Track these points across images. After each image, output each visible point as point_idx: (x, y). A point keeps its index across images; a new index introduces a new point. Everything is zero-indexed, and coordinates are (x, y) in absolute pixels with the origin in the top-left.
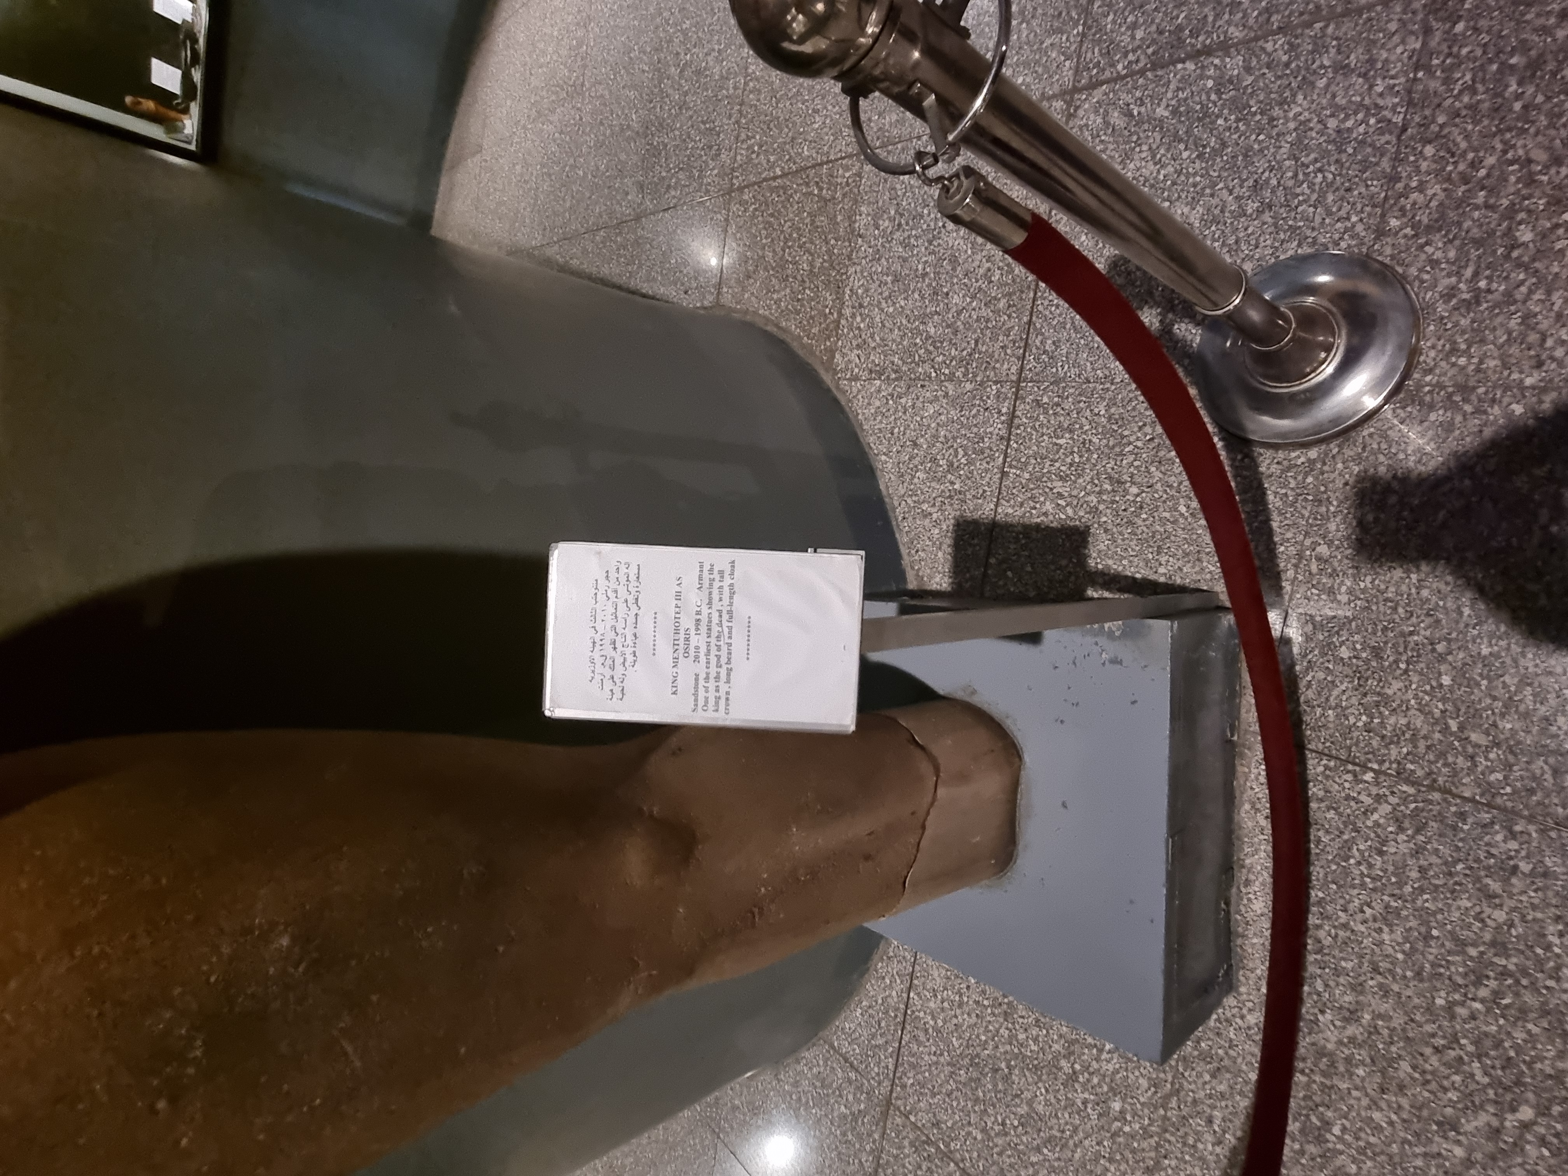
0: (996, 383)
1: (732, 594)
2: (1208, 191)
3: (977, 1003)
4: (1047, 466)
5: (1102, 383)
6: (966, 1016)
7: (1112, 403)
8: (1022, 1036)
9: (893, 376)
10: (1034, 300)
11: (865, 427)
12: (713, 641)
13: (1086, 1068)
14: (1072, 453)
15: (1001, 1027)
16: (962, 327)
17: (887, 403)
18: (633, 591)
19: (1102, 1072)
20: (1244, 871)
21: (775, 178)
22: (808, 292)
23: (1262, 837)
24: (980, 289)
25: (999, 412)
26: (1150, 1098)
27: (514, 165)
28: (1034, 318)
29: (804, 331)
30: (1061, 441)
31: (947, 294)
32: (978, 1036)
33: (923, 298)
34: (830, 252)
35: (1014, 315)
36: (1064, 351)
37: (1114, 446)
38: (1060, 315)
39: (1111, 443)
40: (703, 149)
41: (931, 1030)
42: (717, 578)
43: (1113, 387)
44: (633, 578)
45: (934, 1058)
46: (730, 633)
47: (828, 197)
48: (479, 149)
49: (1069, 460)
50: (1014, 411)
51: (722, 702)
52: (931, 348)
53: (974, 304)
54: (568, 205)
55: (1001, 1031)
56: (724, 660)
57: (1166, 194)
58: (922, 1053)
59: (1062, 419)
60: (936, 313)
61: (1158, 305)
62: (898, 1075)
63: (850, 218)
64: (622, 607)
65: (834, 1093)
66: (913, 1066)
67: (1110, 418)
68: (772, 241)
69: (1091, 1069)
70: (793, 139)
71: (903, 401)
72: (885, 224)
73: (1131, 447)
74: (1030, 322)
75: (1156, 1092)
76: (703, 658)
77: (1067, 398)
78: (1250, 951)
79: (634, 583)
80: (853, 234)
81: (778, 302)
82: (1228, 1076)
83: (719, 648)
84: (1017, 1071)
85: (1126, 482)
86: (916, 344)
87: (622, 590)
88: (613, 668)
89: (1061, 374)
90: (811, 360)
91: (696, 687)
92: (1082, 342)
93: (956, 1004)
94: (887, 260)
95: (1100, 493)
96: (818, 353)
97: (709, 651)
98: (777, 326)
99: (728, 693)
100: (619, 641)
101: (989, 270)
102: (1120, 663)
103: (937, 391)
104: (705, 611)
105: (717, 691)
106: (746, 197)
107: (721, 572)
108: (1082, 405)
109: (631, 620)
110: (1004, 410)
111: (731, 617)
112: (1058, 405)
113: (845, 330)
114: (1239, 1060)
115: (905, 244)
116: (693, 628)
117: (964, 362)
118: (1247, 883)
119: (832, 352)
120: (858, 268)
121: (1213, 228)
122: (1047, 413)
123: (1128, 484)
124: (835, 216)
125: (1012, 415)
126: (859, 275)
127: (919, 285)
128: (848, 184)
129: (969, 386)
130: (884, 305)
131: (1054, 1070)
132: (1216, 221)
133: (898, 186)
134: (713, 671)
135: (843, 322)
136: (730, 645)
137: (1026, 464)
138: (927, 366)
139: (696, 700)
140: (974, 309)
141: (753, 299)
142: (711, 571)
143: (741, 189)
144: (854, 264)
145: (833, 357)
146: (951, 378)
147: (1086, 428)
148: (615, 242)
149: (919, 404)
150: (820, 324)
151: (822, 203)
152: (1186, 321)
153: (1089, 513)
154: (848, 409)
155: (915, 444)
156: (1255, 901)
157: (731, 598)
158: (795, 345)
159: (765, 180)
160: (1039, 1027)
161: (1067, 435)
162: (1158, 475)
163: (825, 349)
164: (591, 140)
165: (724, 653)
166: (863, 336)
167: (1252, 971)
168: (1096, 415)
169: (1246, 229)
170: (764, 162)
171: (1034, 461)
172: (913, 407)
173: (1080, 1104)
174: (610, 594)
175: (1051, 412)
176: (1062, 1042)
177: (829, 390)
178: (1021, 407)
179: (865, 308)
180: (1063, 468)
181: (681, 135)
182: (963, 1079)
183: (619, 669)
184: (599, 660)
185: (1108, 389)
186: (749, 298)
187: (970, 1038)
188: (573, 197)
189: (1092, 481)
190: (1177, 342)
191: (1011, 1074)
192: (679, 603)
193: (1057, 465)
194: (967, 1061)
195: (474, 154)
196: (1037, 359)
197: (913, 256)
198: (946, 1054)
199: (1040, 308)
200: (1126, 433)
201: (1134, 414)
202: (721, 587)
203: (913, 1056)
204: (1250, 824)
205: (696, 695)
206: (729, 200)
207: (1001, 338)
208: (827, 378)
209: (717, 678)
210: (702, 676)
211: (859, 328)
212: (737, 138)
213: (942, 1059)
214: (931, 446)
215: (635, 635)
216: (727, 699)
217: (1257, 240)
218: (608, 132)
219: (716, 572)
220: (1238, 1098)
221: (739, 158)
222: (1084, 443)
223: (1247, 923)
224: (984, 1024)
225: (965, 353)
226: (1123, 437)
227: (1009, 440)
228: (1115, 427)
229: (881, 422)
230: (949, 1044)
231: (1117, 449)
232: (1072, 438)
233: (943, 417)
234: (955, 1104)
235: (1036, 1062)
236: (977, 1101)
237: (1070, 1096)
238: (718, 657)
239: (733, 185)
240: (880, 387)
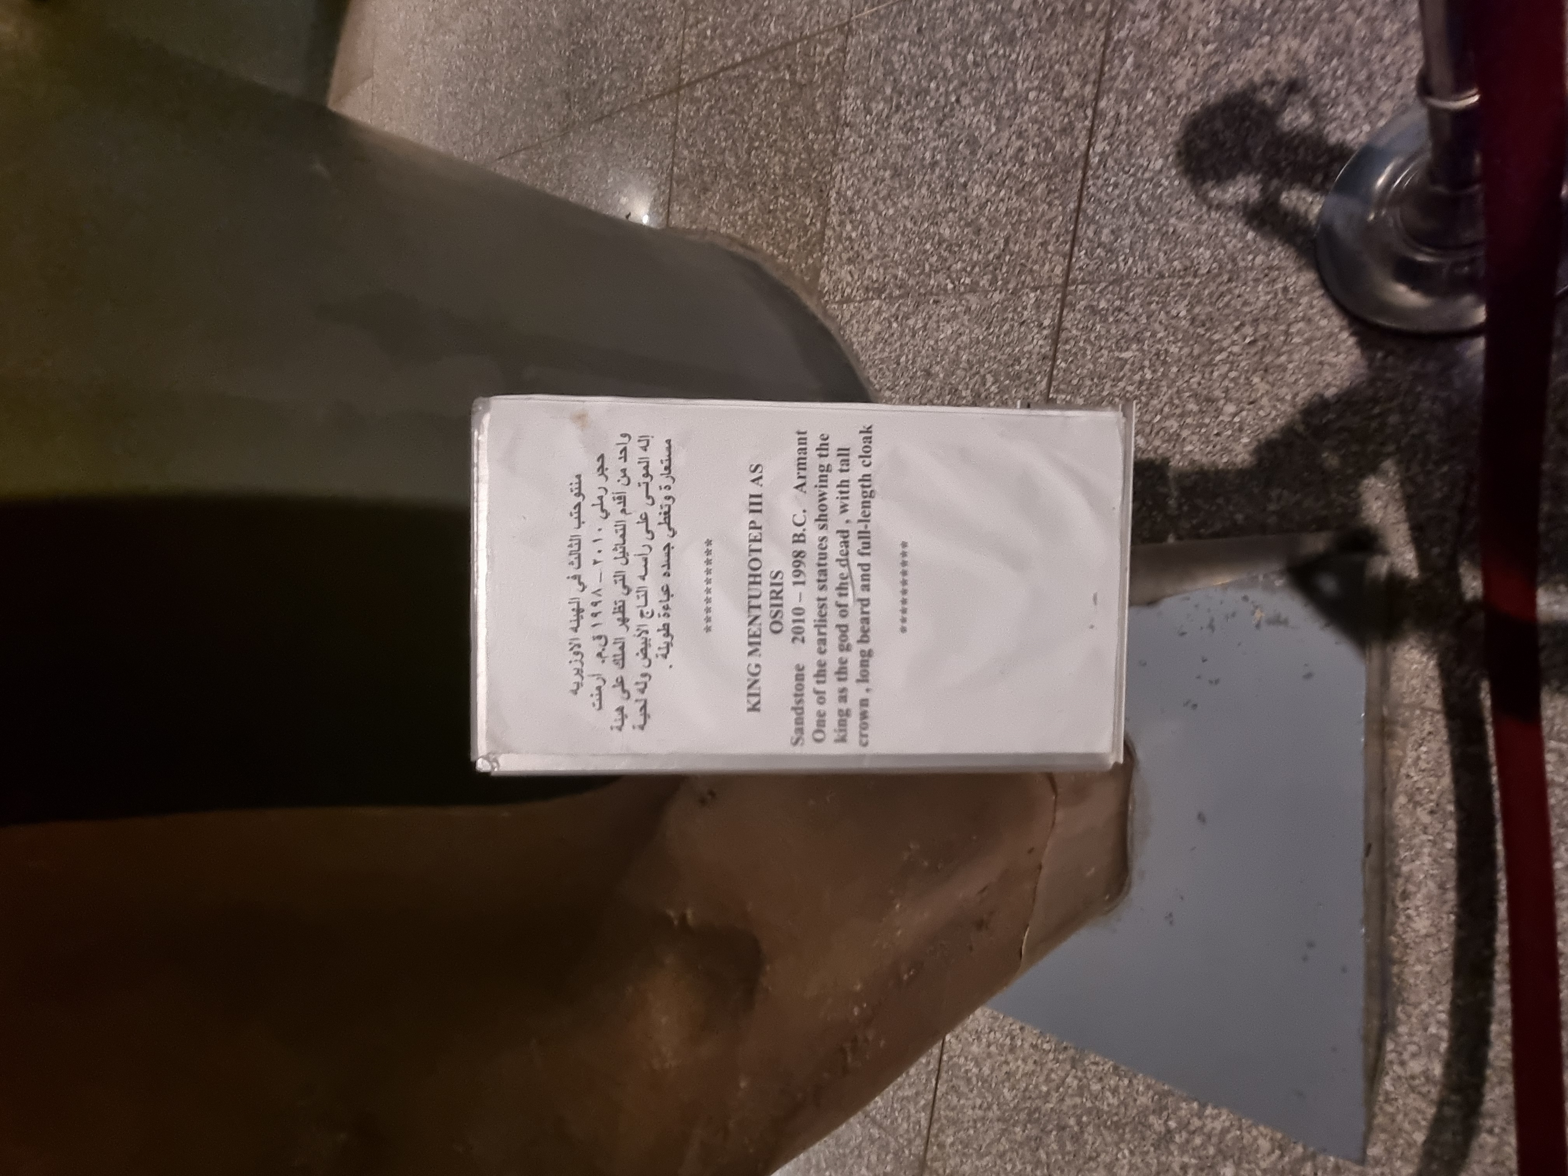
0: (1035, 289)
1: (868, 496)
2: (1325, 15)
3: (1034, 1046)
4: (1108, 386)
5: (1180, 277)
6: (1020, 1062)
7: (1197, 299)
8: (1096, 1087)
9: (897, 292)
10: (1084, 179)
11: (863, 358)
12: (831, 595)
13: (1184, 1126)
14: (1142, 368)
15: (1067, 1076)
16: (986, 224)
17: (890, 326)
18: (659, 496)
19: (1206, 1130)
20: (1401, 881)
21: (734, 66)
22: (781, 200)
23: (1424, 837)
24: (1009, 174)
25: (1040, 325)
26: (1275, 1164)
27: (412, 87)
28: (1084, 203)
29: (779, 248)
30: (1125, 355)
31: (965, 185)
32: (1036, 1086)
33: (932, 192)
34: (809, 150)
35: (1057, 202)
36: (1127, 242)
37: (1199, 356)
38: (1120, 196)
39: (1196, 352)
40: (641, 41)
41: (974, 1080)
42: (836, 465)
43: (1197, 281)
44: (656, 468)
45: (980, 1113)
46: (865, 577)
47: (803, 82)
48: (371, 74)
49: (1137, 377)
50: (1060, 321)
51: (854, 722)
52: (946, 254)
53: (1002, 193)
54: (479, 125)
55: (1069, 1080)
56: (854, 635)
57: (1264, 27)
58: (963, 1106)
59: (1127, 326)
60: (951, 209)
61: (1255, 170)
62: (934, 1131)
63: (833, 104)
64: (636, 535)
65: (852, 1152)
66: (954, 1122)
67: (1193, 321)
68: (734, 142)
69: (1192, 1128)
70: (756, 16)
71: (911, 322)
72: (878, 106)
73: (1224, 355)
74: (1078, 209)
75: (1282, 1156)
76: (811, 633)
77: (1133, 299)
78: (1412, 981)
79: (659, 480)
80: (837, 122)
81: (744, 216)
82: (1383, 1136)
83: (843, 610)
84: (1090, 1129)
85: (1217, 400)
86: (925, 252)
87: (635, 496)
88: (621, 661)
89: (1123, 269)
90: (787, 283)
91: (799, 695)
92: (1152, 227)
93: (1006, 1048)
94: (884, 150)
95: (1182, 415)
96: (797, 274)
97: (823, 617)
98: (745, 246)
99: (864, 703)
100: (633, 604)
101: (1020, 149)
102: (1285, 622)
103: (955, 306)
104: (813, 533)
105: (843, 699)
106: (698, 94)
107: (844, 452)
108: (1153, 306)
109: (657, 557)
110: (1046, 323)
111: (867, 545)
112: (1120, 309)
113: (832, 242)
114: (1400, 1117)
115: (907, 128)
116: (788, 571)
117: (992, 267)
118: (1405, 896)
119: (816, 272)
120: (847, 165)
121: (1335, 62)
122: (1106, 321)
123: (1222, 402)
124: (814, 104)
125: (1058, 328)
126: (847, 173)
127: (927, 178)
128: (828, 62)
129: (997, 297)
130: (881, 206)
131: (1140, 1128)
132: (1339, 53)
133: (895, 58)
134: (833, 657)
135: (829, 233)
136: (865, 602)
137: (1079, 387)
138: (941, 277)
139: (799, 721)
140: (1002, 200)
141: (712, 216)
142: (823, 449)
143: (691, 85)
144: (841, 160)
145: (818, 276)
146: (973, 288)
147: (1159, 335)
148: (538, 165)
149: (932, 324)
150: (799, 238)
151: (797, 90)
152: (1298, 186)
153: (1168, 441)
154: (839, 339)
155: (928, 374)
156: (1417, 919)
157: (866, 505)
158: (767, 267)
159: (723, 69)
160: (1118, 1075)
161: (1134, 346)
162: (1263, 387)
163: (808, 268)
164: (503, 46)
165: (854, 621)
166: (856, 248)
167: (1416, 1005)
168: (1174, 317)
169: (1383, 58)
170: (720, 50)
171: (1088, 383)
172: (925, 328)
173: (1177, 1169)
174: (609, 503)
175: (1111, 319)
176: (1151, 1093)
177: (815, 318)
178: (1069, 318)
179: (857, 213)
180: (1130, 388)
181: (614, 28)
182: (1019, 1138)
183: (635, 664)
184: (590, 648)
185: (1189, 284)
186: (707, 216)
187: (1026, 1089)
188: (484, 117)
189: (1171, 401)
190: (1286, 214)
191: (1082, 1132)
192: (759, 519)
193: (1121, 384)
194: (1023, 1116)
195: (364, 80)
196: (1090, 254)
197: (918, 142)
198: (995, 1107)
199: (1092, 190)
200: (1216, 337)
201: (1226, 311)
202: (844, 484)
203: (953, 1109)
204: (1407, 822)
205: (799, 709)
206: (678, 99)
207: (1039, 233)
208: (811, 304)
209: (842, 673)
210: (811, 670)
211: (849, 238)
212: (685, 21)
213: (990, 1114)
214: (950, 374)
215: (667, 591)
216: (864, 715)
217: (1399, 71)
218: (524, 34)
219: (833, 451)
220: (1398, 1164)
221: (687, 47)
222: (1158, 354)
223: (1406, 946)
224: (1045, 1072)
225: (991, 256)
226: (1213, 343)
227: (1054, 359)
228: (1201, 331)
229: (883, 350)
230: (997, 1095)
231: (1205, 359)
232: (1141, 350)
233: (964, 338)
234: (1009, 1167)
235: (1115, 1118)
236: (1038, 1164)
237: (1163, 1158)
238: (843, 629)
239: (681, 80)
240: (880, 308)
